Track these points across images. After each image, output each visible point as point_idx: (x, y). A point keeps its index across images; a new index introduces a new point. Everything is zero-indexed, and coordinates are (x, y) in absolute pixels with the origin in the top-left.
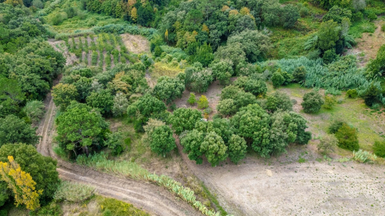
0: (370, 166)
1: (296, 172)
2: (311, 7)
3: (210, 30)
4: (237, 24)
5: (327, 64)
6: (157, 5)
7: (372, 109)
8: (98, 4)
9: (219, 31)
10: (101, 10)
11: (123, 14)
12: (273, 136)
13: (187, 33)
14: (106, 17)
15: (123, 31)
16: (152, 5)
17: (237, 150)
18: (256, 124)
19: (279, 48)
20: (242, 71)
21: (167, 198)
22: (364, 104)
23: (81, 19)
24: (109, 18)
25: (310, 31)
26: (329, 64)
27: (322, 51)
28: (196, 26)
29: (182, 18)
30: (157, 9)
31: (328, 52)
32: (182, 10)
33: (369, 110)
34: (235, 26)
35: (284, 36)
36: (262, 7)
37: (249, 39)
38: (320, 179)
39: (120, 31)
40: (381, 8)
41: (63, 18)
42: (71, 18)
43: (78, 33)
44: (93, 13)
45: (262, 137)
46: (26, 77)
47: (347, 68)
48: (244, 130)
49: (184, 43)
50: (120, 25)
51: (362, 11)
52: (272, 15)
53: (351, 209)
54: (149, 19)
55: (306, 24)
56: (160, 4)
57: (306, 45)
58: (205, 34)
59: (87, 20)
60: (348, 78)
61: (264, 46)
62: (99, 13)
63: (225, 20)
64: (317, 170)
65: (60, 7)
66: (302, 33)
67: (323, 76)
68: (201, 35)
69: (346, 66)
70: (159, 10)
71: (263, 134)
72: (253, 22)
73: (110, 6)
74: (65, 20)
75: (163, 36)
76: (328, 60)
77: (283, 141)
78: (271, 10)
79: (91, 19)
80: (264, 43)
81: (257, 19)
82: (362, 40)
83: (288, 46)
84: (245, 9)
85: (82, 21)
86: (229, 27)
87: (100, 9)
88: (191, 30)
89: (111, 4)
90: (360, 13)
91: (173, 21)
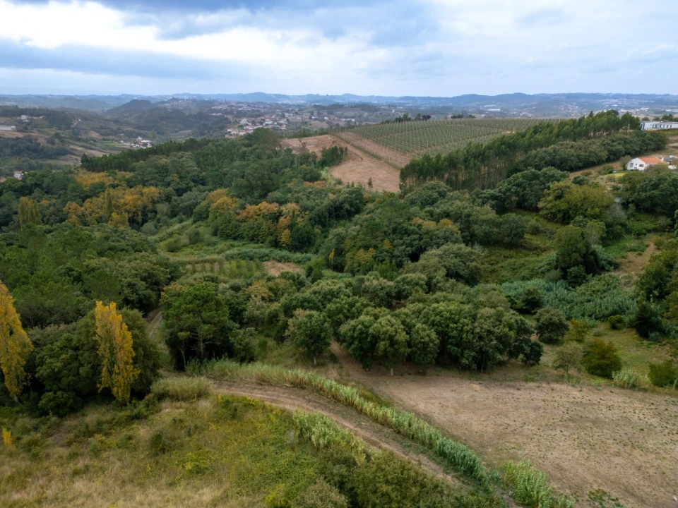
0: (641, 393)
1: (518, 389)
2: (545, 222)
3: (395, 247)
4: (434, 237)
5: (574, 287)
6: (320, 226)
7: (649, 340)
8: (236, 228)
9: (407, 247)
10: (238, 236)
11: (270, 238)
12: (478, 330)
13: (362, 251)
14: (244, 242)
15: (267, 258)
16: (313, 226)
17: (423, 343)
18: (453, 314)
19: (499, 271)
20: (440, 287)
21: (315, 402)
22: (637, 336)
23: (208, 245)
24: (249, 243)
25: (545, 251)
26: (577, 288)
27: (564, 270)
28: (374, 242)
29: (355, 233)
30: (320, 232)
31: (573, 270)
32: (356, 225)
33: (645, 342)
34: (431, 240)
35: (508, 257)
36: (471, 218)
37: (452, 255)
38: (558, 399)
39: (263, 257)
40: (651, 222)
41: (182, 244)
42: (194, 244)
43: (201, 259)
44: (227, 239)
45: (462, 330)
46: (129, 279)
47: (604, 291)
48: (435, 322)
49: (355, 265)
50: (265, 251)
51: (623, 225)
52: (486, 228)
53: (605, 431)
54: (307, 244)
55: (539, 242)
56: (324, 226)
57: (542, 267)
58: (387, 251)
59: (216, 247)
60: (608, 302)
61: (474, 263)
62: (235, 239)
63: (417, 233)
64: (552, 390)
65: (179, 234)
66: (533, 254)
67: (569, 303)
68: (381, 252)
69: (604, 288)
70: (323, 232)
71: (462, 328)
72: (459, 236)
73: (253, 228)
74: (185, 246)
75: (327, 260)
76: (575, 282)
77: (493, 338)
78: (484, 221)
79: (222, 245)
80: (474, 260)
81: (464, 234)
82: (627, 261)
83: (514, 269)
84: (445, 220)
85: (210, 248)
86: (421, 242)
87: (237, 234)
88: (367, 248)
89: (255, 226)
90: (620, 227)
91: (341, 239)
